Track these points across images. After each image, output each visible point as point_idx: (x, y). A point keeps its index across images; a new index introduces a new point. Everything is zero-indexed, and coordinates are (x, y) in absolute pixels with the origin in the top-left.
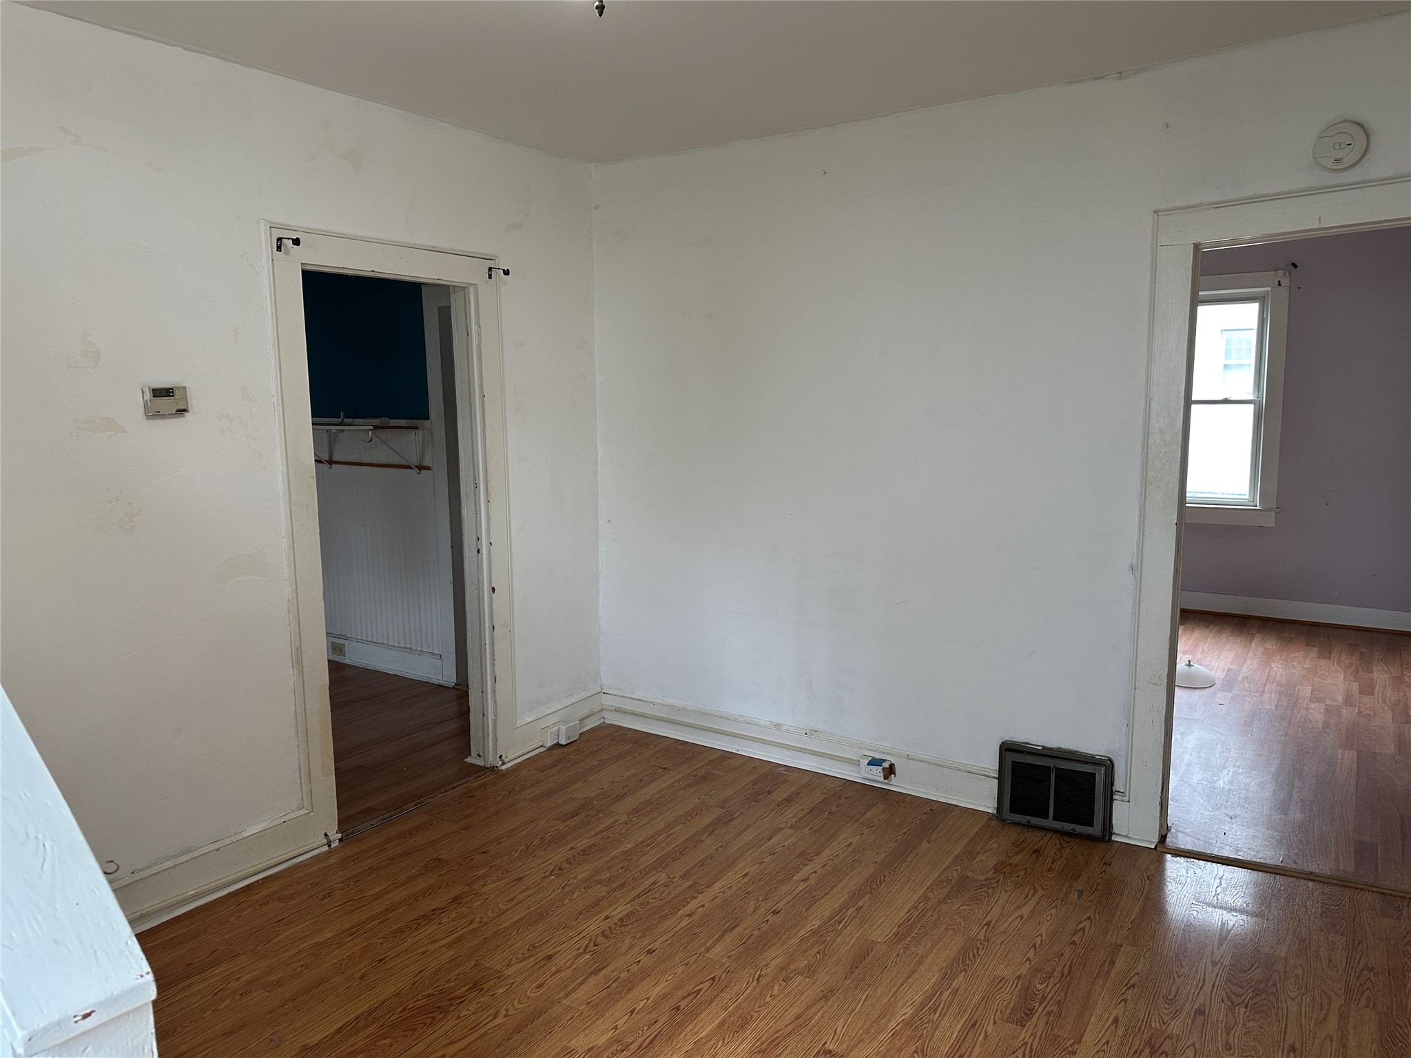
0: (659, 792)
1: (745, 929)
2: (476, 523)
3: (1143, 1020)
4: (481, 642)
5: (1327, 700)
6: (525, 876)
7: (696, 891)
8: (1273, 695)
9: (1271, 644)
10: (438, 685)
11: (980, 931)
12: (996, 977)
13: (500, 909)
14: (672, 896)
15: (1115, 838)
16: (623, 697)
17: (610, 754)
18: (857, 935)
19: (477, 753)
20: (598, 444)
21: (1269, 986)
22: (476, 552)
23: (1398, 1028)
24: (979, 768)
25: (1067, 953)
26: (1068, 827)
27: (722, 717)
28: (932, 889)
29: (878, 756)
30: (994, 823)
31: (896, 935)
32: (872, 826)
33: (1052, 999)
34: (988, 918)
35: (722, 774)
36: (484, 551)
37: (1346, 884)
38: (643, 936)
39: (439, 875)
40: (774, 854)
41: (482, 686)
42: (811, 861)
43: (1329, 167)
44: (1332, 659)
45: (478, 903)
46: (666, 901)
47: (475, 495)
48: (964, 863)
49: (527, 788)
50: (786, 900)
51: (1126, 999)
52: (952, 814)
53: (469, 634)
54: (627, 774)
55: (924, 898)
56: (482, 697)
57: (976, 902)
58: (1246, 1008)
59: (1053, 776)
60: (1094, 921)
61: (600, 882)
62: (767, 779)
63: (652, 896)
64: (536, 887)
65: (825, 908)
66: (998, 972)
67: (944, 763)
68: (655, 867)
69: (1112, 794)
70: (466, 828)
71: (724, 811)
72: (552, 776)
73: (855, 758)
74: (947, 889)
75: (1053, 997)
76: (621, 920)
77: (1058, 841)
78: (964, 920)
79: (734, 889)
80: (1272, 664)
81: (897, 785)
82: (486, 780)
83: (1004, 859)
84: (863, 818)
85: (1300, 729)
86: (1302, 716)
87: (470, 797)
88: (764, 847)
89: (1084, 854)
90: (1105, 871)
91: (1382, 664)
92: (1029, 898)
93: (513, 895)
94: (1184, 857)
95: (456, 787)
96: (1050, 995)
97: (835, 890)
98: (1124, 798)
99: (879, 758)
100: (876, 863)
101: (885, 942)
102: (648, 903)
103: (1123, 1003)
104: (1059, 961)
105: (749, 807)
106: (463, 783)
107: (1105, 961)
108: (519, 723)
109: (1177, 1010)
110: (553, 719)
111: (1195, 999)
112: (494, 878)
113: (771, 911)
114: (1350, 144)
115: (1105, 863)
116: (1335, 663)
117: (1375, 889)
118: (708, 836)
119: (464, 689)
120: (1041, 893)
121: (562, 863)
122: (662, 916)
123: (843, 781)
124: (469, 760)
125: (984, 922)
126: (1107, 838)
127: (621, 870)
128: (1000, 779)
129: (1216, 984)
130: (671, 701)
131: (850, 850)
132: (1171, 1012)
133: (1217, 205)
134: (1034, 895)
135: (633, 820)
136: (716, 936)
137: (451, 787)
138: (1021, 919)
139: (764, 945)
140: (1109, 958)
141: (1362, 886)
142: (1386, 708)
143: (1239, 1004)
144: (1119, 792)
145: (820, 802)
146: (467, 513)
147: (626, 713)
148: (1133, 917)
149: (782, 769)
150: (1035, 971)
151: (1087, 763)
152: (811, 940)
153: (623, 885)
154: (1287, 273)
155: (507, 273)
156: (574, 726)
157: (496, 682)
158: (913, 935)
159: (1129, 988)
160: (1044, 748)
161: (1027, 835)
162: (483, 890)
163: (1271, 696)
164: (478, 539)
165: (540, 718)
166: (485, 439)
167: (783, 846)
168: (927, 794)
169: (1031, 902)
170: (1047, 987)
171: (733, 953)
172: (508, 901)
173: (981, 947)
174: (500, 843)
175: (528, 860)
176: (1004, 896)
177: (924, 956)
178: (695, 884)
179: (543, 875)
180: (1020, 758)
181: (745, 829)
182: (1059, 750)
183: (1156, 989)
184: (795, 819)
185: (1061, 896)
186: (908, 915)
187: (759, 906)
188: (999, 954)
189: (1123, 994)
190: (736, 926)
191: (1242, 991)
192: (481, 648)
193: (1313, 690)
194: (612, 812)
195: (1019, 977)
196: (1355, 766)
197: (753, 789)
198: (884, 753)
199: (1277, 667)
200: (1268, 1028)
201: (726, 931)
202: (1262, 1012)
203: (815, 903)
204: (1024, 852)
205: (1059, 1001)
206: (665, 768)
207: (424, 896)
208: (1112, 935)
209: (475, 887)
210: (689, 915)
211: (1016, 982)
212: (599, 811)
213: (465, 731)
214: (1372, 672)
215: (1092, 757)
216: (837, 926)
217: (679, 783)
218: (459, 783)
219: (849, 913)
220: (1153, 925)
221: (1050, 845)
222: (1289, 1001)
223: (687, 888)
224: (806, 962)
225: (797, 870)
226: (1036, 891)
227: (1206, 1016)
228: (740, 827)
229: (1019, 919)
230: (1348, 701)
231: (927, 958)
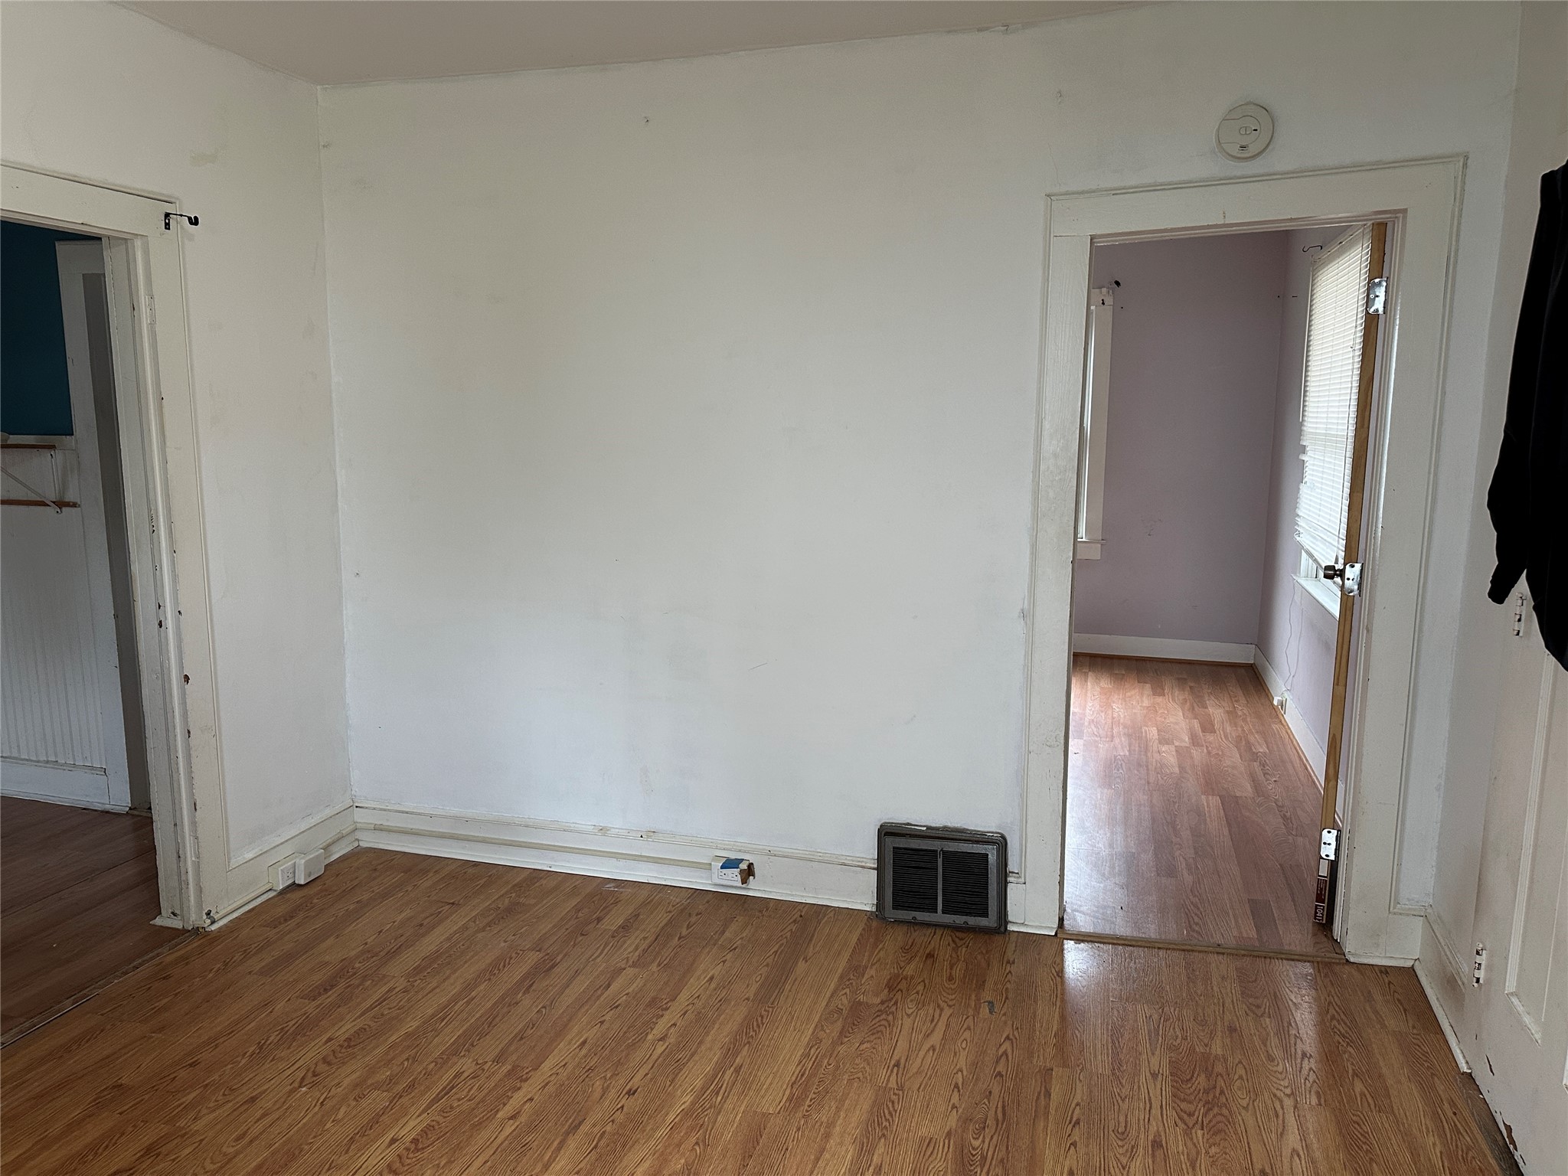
0: (448, 939)
1: (594, 1125)
2: (155, 586)
3: (1100, 1168)
4: (169, 755)
5: (1175, 741)
6: (261, 1093)
7: (517, 1077)
8: (1123, 739)
9: (1105, 683)
10: (102, 812)
11: (890, 1076)
12: (922, 1139)
13: (225, 1155)
14: (486, 1091)
15: (1011, 928)
16: (385, 810)
17: (373, 891)
18: (742, 1108)
19: (170, 911)
20: (338, 470)
21: (1218, 1095)
22: (157, 626)
23: (1356, 1126)
24: (854, 859)
25: (996, 1091)
26: (960, 920)
27: (527, 826)
28: (822, 1026)
29: (733, 856)
30: (874, 924)
31: (790, 1099)
32: (735, 949)
33: (992, 1158)
34: (896, 1057)
35: (533, 901)
36: (170, 623)
37: (1255, 953)
38: (450, 1162)
39: (121, 1114)
40: (617, 1007)
41: (175, 816)
42: (667, 1009)
43: (1235, 154)
44: (1167, 696)
45: (187, 1151)
46: (477, 1100)
47: (152, 543)
48: (852, 984)
49: (253, 955)
50: (642, 1072)
51: (1075, 1141)
52: (826, 919)
53: (150, 744)
54: (400, 917)
55: (816, 1041)
56: (176, 832)
57: (876, 1036)
58: (1202, 1129)
59: (940, 861)
60: (1014, 1040)
61: (377, 1087)
62: (593, 902)
63: (457, 1096)
64: (278, 1109)
65: (695, 1075)
66: (923, 1132)
67: (812, 857)
68: (455, 1051)
69: (1006, 876)
70: (161, 1029)
71: (541, 955)
72: (290, 932)
73: (706, 862)
74: (839, 1024)
75: (993, 1155)
76: (415, 1141)
77: (950, 938)
78: (868, 1064)
79: (570, 1067)
80: (1112, 704)
81: (757, 889)
82: (189, 948)
83: (896, 971)
84: (722, 940)
85: (1159, 776)
86: (1156, 761)
87: (164, 978)
88: (602, 999)
89: (982, 952)
90: (1010, 972)
91: (1213, 698)
92: (936, 1021)
93: (243, 1128)
94: (1088, 942)
95: (141, 965)
96: (990, 1154)
97: (703, 1048)
98: (1020, 880)
99: (734, 858)
100: (748, 999)
101: (779, 1113)
102: (452, 1107)
103: (1072, 1148)
104: (989, 1103)
105: (574, 946)
106: (152, 958)
107: (1039, 1093)
108: (234, 863)
109: (1133, 1147)
110: (287, 850)
111: (1147, 1126)
112: (212, 1105)
113: (624, 1092)
114: (1256, 130)
115: (1008, 962)
116: (1171, 701)
117: (1283, 956)
118: (524, 993)
119: (144, 814)
120: (947, 1012)
121: (316, 1064)
122: (474, 1126)
123: (690, 890)
124: (158, 921)
125: (893, 1062)
126: (1002, 929)
127: (406, 1063)
128: (880, 869)
129: (1164, 1103)
130: (455, 811)
131: (713, 985)
132: (1127, 1151)
133: (1117, 191)
134: (940, 1016)
135: (416, 984)
136: (556, 1144)
137: (132, 965)
138: (934, 1050)
139: (624, 1146)
140: (1043, 1089)
141: (1271, 954)
142: (1231, 745)
143: (1194, 1126)
144: (1013, 873)
145: (666, 925)
146: (139, 567)
147: (390, 831)
148: (1055, 1028)
149: (612, 885)
150: (966, 1120)
151: (977, 842)
152: (685, 1126)
153: (412, 1086)
154: (1111, 291)
155: (194, 221)
156: (317, 857)
157: (196, 809)
158: (812, 1095)
159: (1074, 1126)
160: (929, 828)
161: (915, 934)
162: (195, 1127)
163: (1121, 741)
164: (160, 606)
165: (266, 852)
166: (165, 462)
167: (627, 994)
168: (792, 895)
169: (940, 1023)
170: (983, 1142)
171: (582, 1165)
172: (238, 1139)
173: (894, 1098)
174: (217, 1046)
175: (263, 1068)
176: (908, 1022)
177: (831, 1124)
178: (514, 1068)
179: (289, 1088)
180: (902, 843)
181: (574, 977)
182: (945, 829)
183: (1103, 1121)
184: (637, 954)
185: (971, 1012)
186: (799, 1068)
187: (608, 1086)
188: (918, 1104)
189: (1069, 1135)
190: (580, 1124)
191: (1191, 1108)
192: (170, 763)
193: (1158, 731)
194: (384, 976)
195: (949, 1134)
196: (1222, 812)
197: (577, 918)
198: (740, 851)
199: (1118, 707)
200: (1232, 1153)
201: (567, 1133)
202: (1220, 1131)
203: (681, 1070)
204: (917, 958)
205: (1002, 1161)
206: (453, 904)
207: (96, 1153)
208: (1038, 1056)
209: (181, 1123)
210: (513, 1117)
211: (947, 1141)
212: (365, 978)
213: (150, 877)
214: (1206, 708)
215: (983, 834)
216: (714, 1099)
217: (475, 922)
218: (145, 958)
219: (727, 1077)
220: (1079, 1036)
221: (941, 943)
222: (1243, 1112)
223: (505, 1076)
224: (683, 1161)
225: (650, 1025)
226: (942, 1010)
227: (1165, 1148)
228: (566, 975)
229: (931, 1052)
230: (1194, 740)
231: (834, 1127)
